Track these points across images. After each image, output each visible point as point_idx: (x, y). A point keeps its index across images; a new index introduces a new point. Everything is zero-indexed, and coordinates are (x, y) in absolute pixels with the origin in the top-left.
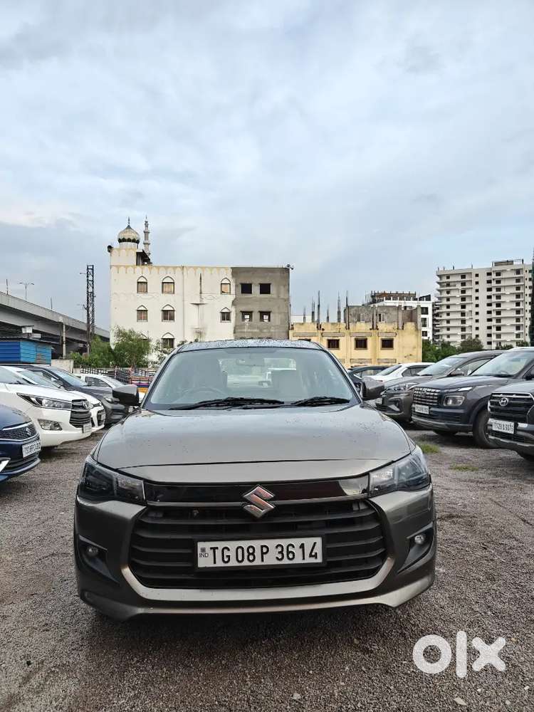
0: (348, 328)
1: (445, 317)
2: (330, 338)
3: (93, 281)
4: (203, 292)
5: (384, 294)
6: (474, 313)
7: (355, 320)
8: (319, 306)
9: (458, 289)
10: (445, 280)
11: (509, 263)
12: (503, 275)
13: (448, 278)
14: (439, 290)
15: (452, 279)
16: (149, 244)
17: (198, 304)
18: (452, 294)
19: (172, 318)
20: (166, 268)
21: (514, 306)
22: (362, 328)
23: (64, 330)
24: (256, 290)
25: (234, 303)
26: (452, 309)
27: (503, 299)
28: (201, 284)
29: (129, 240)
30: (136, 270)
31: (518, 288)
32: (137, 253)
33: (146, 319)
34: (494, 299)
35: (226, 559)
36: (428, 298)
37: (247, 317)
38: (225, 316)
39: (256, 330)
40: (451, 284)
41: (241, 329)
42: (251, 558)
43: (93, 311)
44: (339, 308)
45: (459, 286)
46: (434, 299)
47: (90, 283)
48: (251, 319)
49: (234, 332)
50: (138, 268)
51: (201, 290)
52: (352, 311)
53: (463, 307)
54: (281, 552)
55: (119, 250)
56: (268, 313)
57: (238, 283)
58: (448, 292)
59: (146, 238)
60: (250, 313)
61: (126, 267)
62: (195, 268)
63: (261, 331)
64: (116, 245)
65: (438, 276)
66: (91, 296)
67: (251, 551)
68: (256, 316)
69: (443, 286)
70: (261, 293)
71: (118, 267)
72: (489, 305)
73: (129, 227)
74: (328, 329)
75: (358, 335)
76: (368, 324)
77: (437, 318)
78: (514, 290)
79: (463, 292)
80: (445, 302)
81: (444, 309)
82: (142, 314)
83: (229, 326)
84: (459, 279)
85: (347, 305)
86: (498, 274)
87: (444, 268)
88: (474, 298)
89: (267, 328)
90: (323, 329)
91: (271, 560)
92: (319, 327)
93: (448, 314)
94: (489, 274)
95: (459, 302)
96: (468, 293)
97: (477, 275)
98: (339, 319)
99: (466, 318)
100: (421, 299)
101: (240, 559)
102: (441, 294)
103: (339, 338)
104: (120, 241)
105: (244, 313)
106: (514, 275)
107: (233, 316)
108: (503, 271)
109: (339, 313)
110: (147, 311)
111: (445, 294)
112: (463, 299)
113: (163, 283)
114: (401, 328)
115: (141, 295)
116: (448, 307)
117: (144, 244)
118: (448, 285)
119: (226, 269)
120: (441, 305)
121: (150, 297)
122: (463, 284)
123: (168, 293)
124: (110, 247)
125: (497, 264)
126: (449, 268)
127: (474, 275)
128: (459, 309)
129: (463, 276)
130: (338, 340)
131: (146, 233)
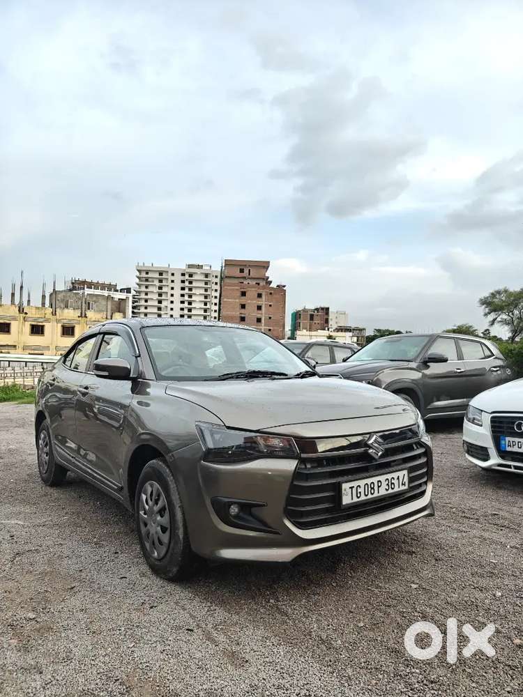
0: (54, 314)
1: (142, 310)
2: (33, 323)
5: (84, 283)
6: (169, 309)
7: (62, 306)
8: (22, 287)
9: (155, 285)
10: (144, 275)
11: (200, 267)
12: (195, 277)
13: (147, 273)
14: (138, 284)
15: (150, 275)
18: (150, 289)
21: (202, 306)
22: (70, 315)
26: (149, 303)
27: (194, 298)
31: (206, 290)
34: (186, 298)
35: (359, 495)
36: (128, 290)
40: (150, 280)
42: (372, 492)
44: (44, 291)
45: (157, 283)
46: (133, 292)
52: (60, 297)
53: (160, 302)
54: (388, 484)
58: (147, 287)
65: (138, 270)
67: (372, 486)
69: (142, 281)
72: (182, 302)
74: (32, 313)
75: (65, 321)
76: (77, 311)
77: (135, 311)
78: (202, 291)
79: (160, 288)
80: (143, 296)
81: (143, 303)
84: (157, 275)
85: (54, 290)
86: (191, 276)
87: (144, 264)
88: (169, 295)
90: (26, 313)
91: (383, 491)
92: (21, 310)
93: (146, 308)
94: (183, 275)
95: (156, 297)
96: (164, 290)
97: (173, 274)
98: (43, 304)
99: (162, 312)
100: (122, 290)
101: (367, 493)
102: (140, 288)
103: (44, 324)
106: (202, 278)
108: (195, 273)
109: (44, 297)
111: (143, 289)
112: (160, 295)
114: (109, 317)
116: (146, 301)
118: (147, 280)
120: (139, 299)
122: (161, 281)
125: (190, 266)
126: (148, 264)
127: (170, 274)
128: (156, 303)
129: (161, 274)
130: (43, 326)
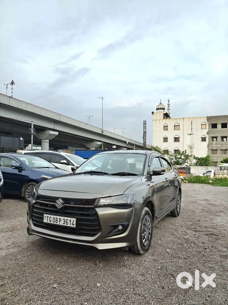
3: (146, 127)
4: (193, 128)
16: (170, 109)
17: (190, 134)
19: (178, 141)
20: (176, 119)
23: (134, 147)
24: (219, 126)
25: (208, 133)
28: (192, 125)
29: (161, 109)
30: (163, 121)
32: (164, 114)
33: (167, 141)
35: (50, 221)
37: (215, 139)
38: (204, 139)
39: (219, 146)
41: (212, 145)
42: (57, 222)
43: (146, 139)
47: (145, 127)
48: (217, 140)
49: (208, 147)
50: (164, 120)
51: (192, 128)
54: (64, 221)
55: (156, 113)
56: (226, 137)
57: (210, 123)
59: (169, 107)
60: (216, 138)
61: (159, 120)
62: (189, 118)
63: (222, 146)
64: (155, 111)
66: (145, 133)
67: (57, 219)
68: (219, 139)
70: (222, 128)
71: (156, 120)
73: (161, 103)
82: (166, 140)
83: (205, 144)
89: (225, 145)
91: (61, 223)
101: (54, 221)
104: (157, 109)
105: (213, 138)
107: (207, 139)
110: (167, 138)
113: (175, 126)
115: (165, 131)
117: (168, 110)
119: (204, 117)
121: (169, 132)
123: (177, 130)
124: (153, 112)
131: (169, 105)
